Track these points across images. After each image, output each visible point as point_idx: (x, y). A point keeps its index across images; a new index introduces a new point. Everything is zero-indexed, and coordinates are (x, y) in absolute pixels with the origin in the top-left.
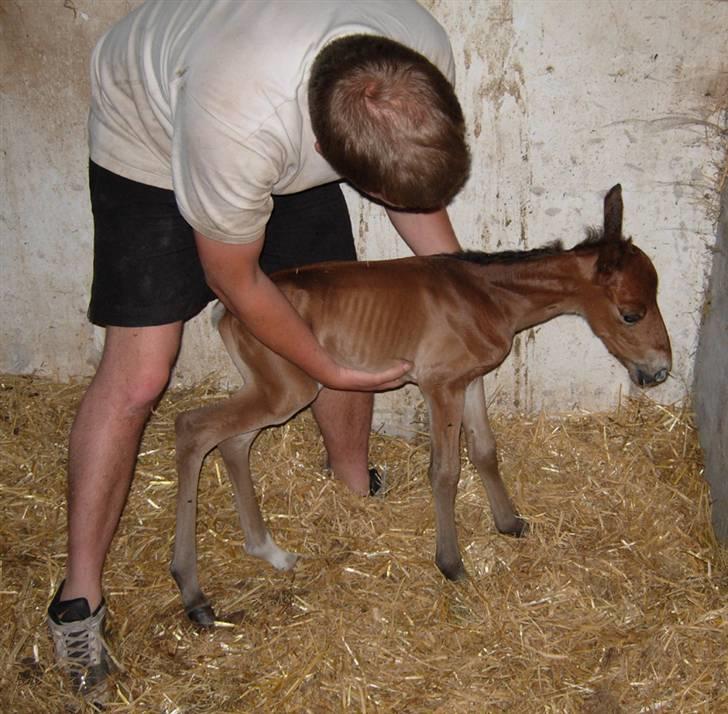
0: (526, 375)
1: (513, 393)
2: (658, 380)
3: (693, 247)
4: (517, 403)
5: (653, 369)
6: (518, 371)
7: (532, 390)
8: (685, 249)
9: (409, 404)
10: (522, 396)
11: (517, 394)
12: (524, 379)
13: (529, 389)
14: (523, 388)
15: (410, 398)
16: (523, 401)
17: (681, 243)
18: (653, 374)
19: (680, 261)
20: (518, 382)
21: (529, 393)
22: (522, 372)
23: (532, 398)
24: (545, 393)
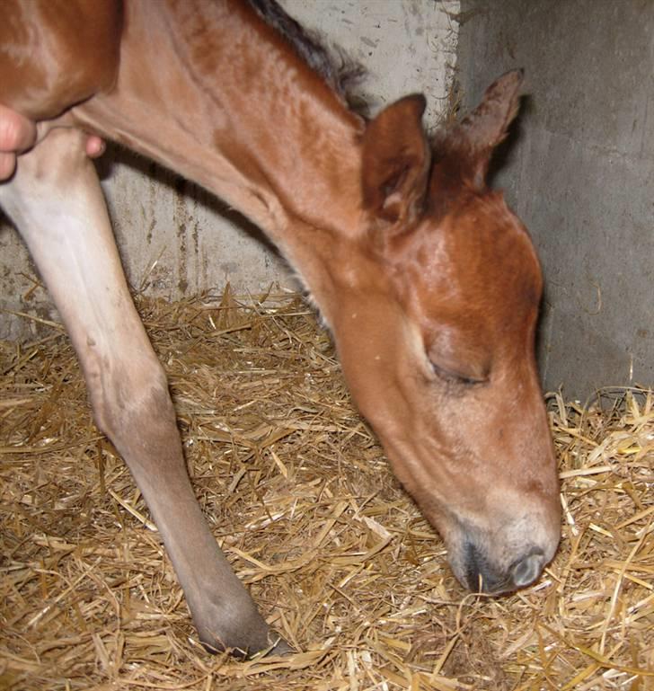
0: (195, 236)
1: (176, 269)
2: (520, 583)
3: (429, 28)
4: (183, 286)
5: (508, 550)
6: (182, 229)
7: (206, 263)
8: (419, 31)
9: (11, 293)
10: (190, 273)
11: (182, 269)
12: (193, 243)
13: (201, 261)
14: (192, 260)
15: (12, 281)
16: (194, 283)
17: (413, 22)
18: (505, 563)
19: (412, 49)
20: (183, 249)
21: (201, 267)
22: (190, 231)
23: (206, 277)
24: (226, 268)
